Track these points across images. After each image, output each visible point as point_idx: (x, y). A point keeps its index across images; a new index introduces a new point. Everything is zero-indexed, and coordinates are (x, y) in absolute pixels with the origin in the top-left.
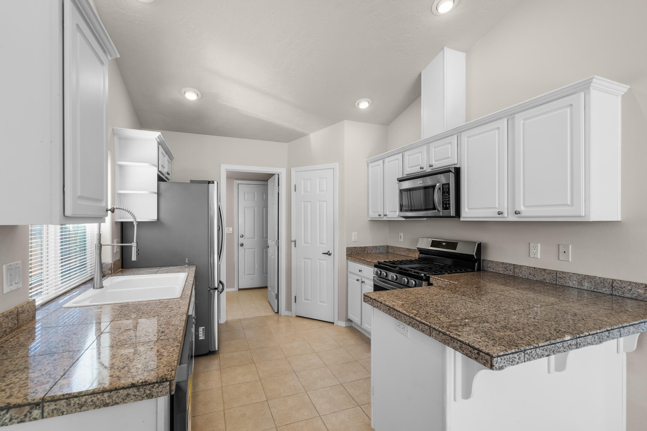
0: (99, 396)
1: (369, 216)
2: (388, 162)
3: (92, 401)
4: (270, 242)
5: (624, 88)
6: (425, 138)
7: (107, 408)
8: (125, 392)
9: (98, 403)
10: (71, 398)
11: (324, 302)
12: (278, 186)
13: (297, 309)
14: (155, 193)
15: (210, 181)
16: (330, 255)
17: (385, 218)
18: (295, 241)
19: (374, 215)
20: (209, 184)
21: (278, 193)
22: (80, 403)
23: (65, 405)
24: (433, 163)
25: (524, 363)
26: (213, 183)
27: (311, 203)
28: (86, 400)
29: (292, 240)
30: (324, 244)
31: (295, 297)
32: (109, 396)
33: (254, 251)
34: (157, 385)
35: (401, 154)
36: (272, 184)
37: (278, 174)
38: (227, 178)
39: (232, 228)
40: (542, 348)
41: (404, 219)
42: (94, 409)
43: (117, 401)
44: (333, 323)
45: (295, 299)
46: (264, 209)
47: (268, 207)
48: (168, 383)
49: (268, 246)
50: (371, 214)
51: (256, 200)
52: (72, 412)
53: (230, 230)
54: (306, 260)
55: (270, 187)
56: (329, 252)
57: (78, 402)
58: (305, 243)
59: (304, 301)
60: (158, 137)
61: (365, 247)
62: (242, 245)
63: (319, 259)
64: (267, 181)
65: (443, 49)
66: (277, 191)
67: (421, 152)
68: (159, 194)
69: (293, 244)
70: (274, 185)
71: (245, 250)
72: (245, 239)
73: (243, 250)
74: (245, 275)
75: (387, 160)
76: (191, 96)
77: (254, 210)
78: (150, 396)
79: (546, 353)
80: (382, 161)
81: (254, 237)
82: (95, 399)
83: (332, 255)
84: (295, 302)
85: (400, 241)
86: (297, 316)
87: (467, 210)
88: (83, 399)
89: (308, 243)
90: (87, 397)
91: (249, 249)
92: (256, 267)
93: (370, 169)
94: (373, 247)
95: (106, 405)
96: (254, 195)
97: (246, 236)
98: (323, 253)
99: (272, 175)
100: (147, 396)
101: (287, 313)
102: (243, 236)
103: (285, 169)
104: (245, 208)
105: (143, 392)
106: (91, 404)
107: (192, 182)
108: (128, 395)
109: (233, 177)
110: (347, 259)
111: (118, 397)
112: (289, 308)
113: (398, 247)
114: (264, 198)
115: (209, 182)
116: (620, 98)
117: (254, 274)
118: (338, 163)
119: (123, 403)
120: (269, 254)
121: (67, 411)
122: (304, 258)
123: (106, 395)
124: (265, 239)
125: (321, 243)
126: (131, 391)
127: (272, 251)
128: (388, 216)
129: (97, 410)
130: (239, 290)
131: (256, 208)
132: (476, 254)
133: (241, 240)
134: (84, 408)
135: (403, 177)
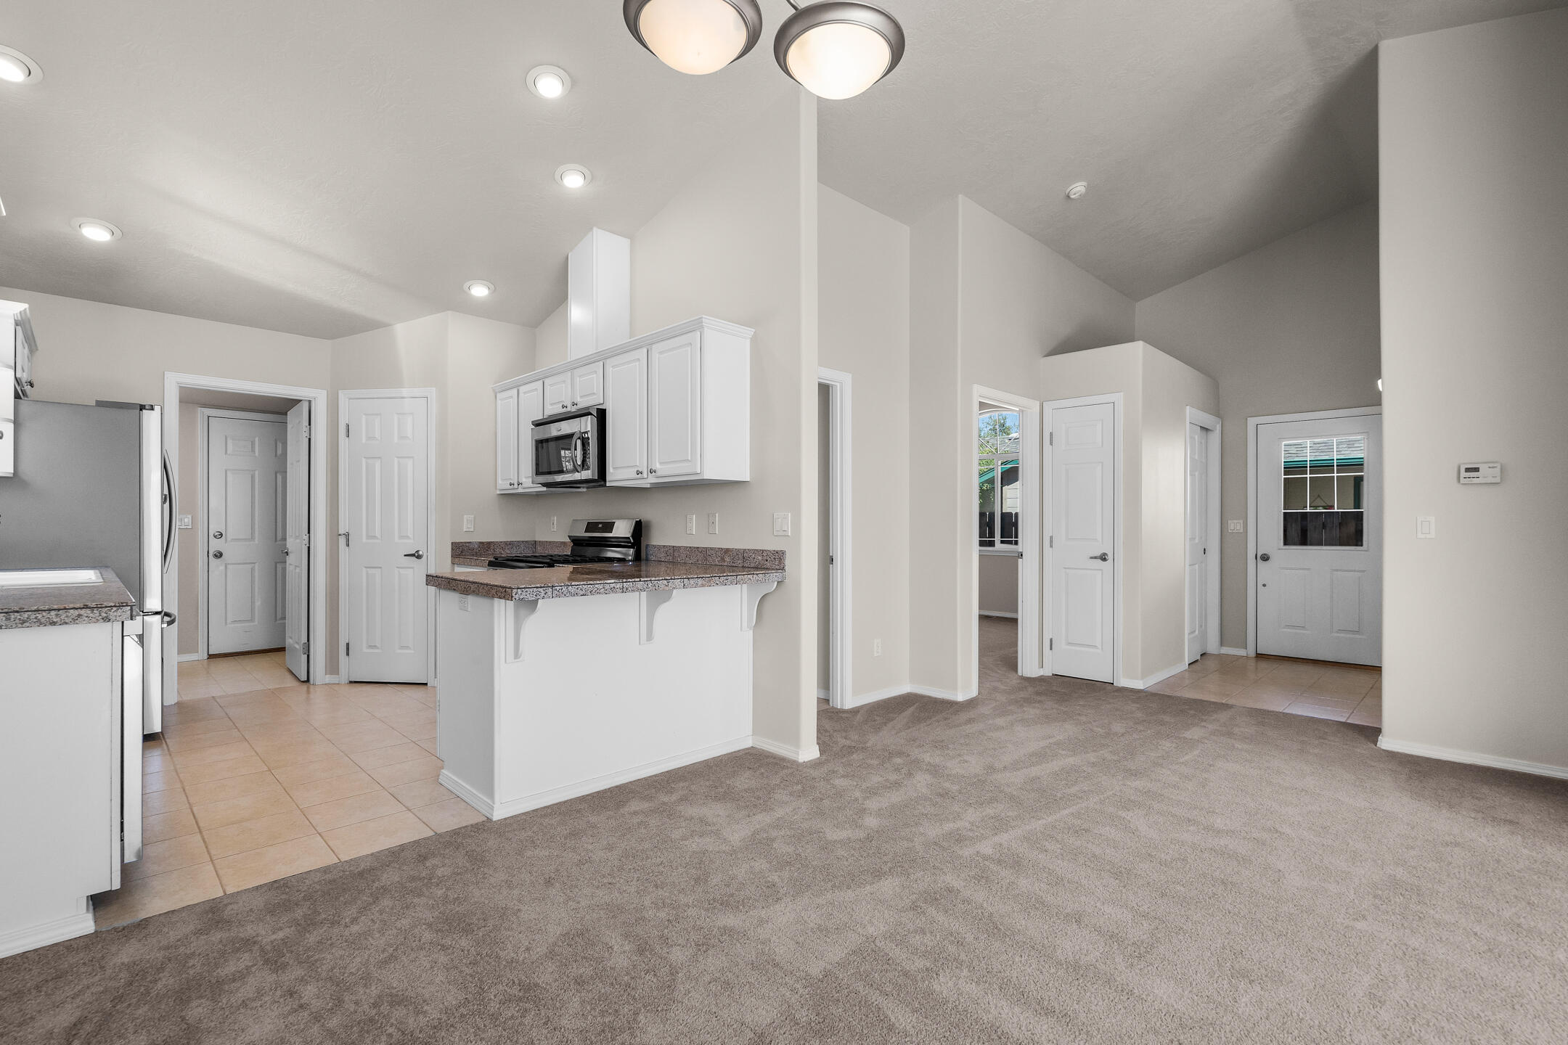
0: (44, 614)
1: (498, 488)
2: (525, 393)
3: (36, 618)
4: (291, 543)
5: (749, 332)
6: (574, 359)
7: (54, 627)
8: (77, 612)
9: (43, 620)
10: (11, 612)
11: (407, 647)
12: (310, 424)
13: (351, 668)
14: (9, 420)
15: (145, 406)
16: (419, 557)
17: (520, 490)
18: (347, 535)
19: (503, 485)
20: (141, 410)
21: (310, 439)
22: (22, 618)
23: (4, 618)
24: (578, 400)
25: (551, 599)
26: (153, 409)
27: (381, 462)
28: (29, 616)
29: (340, 532)
30: (407, 537)
31: (348, 644)
32: (57, 615)
33: (253, 570)
34: (115, 609)
35: (541, 382)
36: (295, 420)
37: (310, 402)
38: (180, 402)
39: (190, 517)
40: (576, 587)
41: (545, 489)
42: (39, 626)
43: (67, 621)
44: (426, 684)
45: (348, 649)
46: (279, 477)
47: (286, 472)
48: (129, 608)
49: (287, 553)
50: (500, 482)
51: (257, 454)
52: (11, 627)
53: (186, 520)
54: (371, 571)
55: (292, 428)
56: (418, 551)
57: (19, 617)
58: (369, 537)
59: (365, 650)
60: (20, 312)
61: (489, 543)
62: (219, 555)
63: (398, 567)
64: (286, 414)
65: (591, 229)
66: (307, 434)
67: (564, 381)
68: (17, 423)
69: (342, 541)
70: (299, 422)
71: (226, 567)
72: (226, 540)
73: (222, 568)
74: (226, 623)
75: (522, 389)
76: (96, 234)
77: (253, 477)
78: (106, 619)
79: (582, 593)
80: (515, 391)
81: (253, 538)
82: (40, 616)
83: (425, 557)
84: (348, 654)
85: (552, 530)
86: (351, 682)
87: (611, 470)
88: (26, 615)
89: (374, 537)
90: (30, 613)
91: (239, 564)
92: (258, 603)
93: (499, 402)
94: (506, 543)
95: (53, 623)
96: (253, 444)
97: (231, 534)
98: (405, 555)
99: (295, 402)
100: (103, 619)
101: (329, 679)
102: (221, 535)
103: (325, 392)
104: (229, 474)
105: (98, 614)
106: (35, 620)
107: (100, 404)
108: (79, 616)
109: (193, 400)
110: (453, 564)
111: (67, 616)
112: (333, 667)
113: (550, 542)
114: (279, 452)
115: (142, 408)
116: (748, 341)
117: (252, 620)
118: (434, 389)
119: (74, 624)
120: (290, 569)
121: (6, 626)
122: (366, 567)
123: (53, 613)
124: (280, 543)
125: (401, 537)
126: (82, 612)
127: (295, 563)
128: (524, 485)
129: (42, 628)
130: (211, 657)
131: (257, 473)
132: (632, 536)
133: (216, 545)
134: (27, 624)
135: (544, 419)
